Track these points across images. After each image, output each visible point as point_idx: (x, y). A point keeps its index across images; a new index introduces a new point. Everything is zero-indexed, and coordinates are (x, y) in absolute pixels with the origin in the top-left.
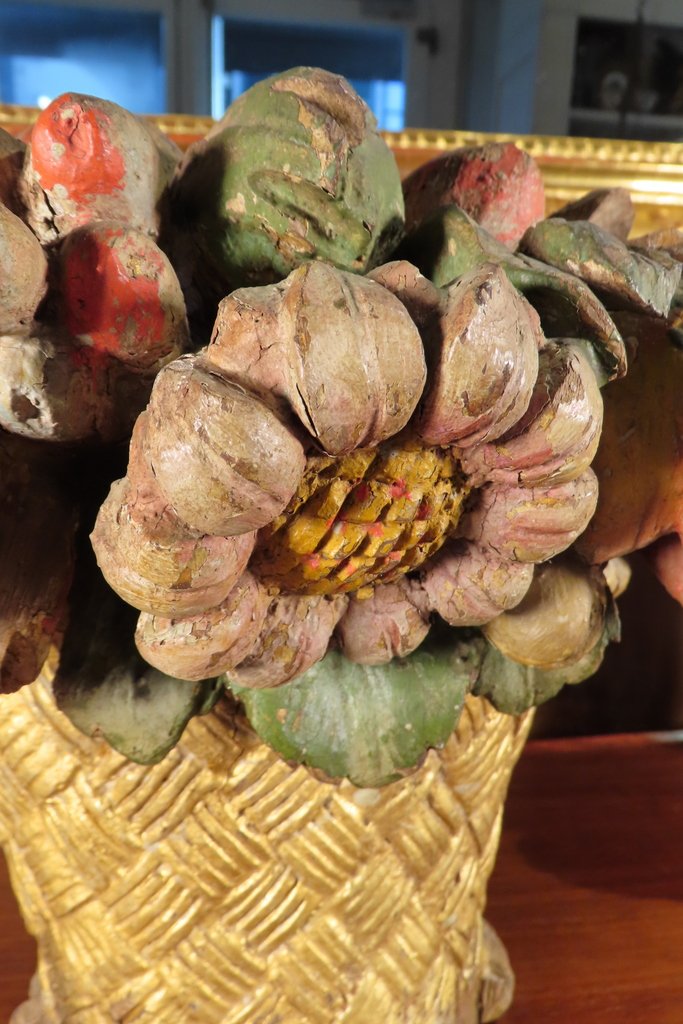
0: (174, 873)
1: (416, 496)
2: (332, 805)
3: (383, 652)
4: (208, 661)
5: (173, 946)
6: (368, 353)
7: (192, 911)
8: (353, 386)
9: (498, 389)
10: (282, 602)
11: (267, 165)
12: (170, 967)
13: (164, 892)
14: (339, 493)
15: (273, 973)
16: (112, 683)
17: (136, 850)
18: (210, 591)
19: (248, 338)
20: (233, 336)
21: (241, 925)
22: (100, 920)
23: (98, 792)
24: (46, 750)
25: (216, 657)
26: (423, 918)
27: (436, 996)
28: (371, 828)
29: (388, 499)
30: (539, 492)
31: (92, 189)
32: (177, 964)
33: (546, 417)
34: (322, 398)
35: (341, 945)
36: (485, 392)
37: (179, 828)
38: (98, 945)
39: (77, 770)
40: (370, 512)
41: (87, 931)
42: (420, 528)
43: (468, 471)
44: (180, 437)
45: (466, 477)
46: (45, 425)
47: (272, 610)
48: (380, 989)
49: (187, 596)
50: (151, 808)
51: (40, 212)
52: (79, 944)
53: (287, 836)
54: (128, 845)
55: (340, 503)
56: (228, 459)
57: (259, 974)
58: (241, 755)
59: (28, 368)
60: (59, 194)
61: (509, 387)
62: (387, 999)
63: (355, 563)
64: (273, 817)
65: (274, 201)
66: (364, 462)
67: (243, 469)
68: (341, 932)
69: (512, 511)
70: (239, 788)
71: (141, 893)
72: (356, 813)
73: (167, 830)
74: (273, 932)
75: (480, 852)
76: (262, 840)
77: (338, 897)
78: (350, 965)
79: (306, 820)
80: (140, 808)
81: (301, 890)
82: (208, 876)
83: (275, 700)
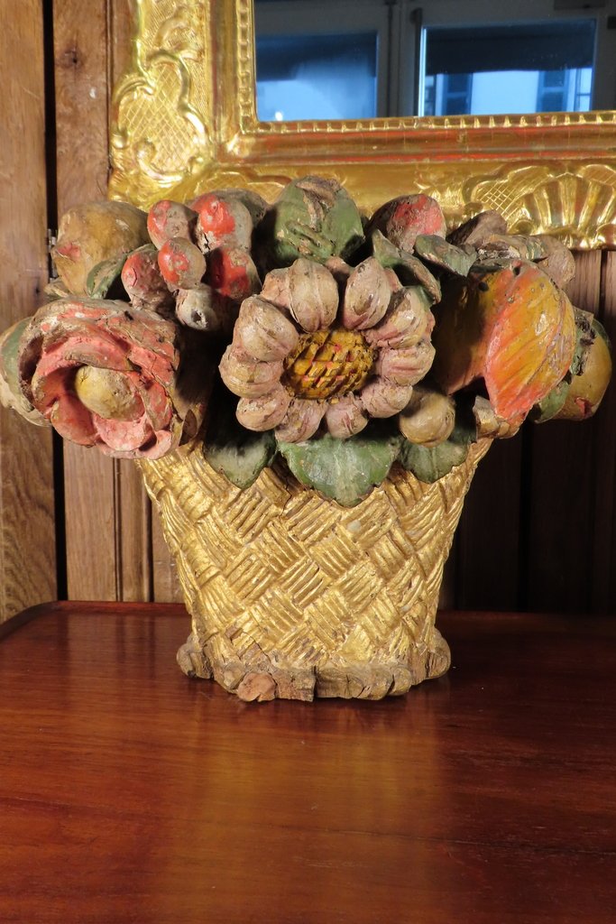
0: (258, 559)
1: (346, 351)
2: (336, 529)
3: (344, 428)
4: (263, 418)
5: (257, 598)
6: (316, 292)
7: (267, 579)
8: (310, 304)
9: (368, 304)
10: (297, 401)
11: (291, 218)
12: (256, 609)
13: (252, 569)
14: (313, 349)
15: (306, 617)
16: (228, 448)
17: (240, 546)
18: (262, 386)
19: (275, 287)
20: (270, 287)
21: (290, 590)
22: (221, 585)
23: (223, 515)
24: (198, 496)
25: (266, 417)
26: (388, 601)
27: (395, 647)
28: (358, 545)
29: (333, 351)
30: (401, 351)
31: (222, 232)
32: (258, 607)
33: (394, 317)
34: (299, 308)
35: (341, 606)
36: (362, 306)
37: (260, 535)
38: (221, 599)
39: (211, 506)
40: (325, 357)
41: (216, 591)
42: (349, 366)
43: (369, 342)
44: (249, 322)
45: (369, 345)
46: (203, 323)
47: (292, 404)
48: (364, 634)
49: (253, 387)
50: (247, 524)
51: (203, 241)
52: (212, 599)
53: (313, 543)
54: (235, 543)
55: (314, 353)
56: (265, 330)
57: (300, 617)
58: (291, 498)
59: (198, 302)
60: (210, 235)
61: (372, 304)
62: (367, 641)
63: (322, 380)
64: (305, 532)
65: (295, 233)
66: (323, 336)
67: (270, 333)
68: (342, 600)
69: (391, 360)
70: (289, 515)
71: (242, 568)
72: (349, 535)
73: (255, 536)
74: (307, 596)
75: (425, 576)
76: (301, 544)
77: (340, 580)
78: (346, 618)
79: (323, 535)
80: (242, 524)
81: (321, 574)
82: (274, 561)
83: (300, 456)
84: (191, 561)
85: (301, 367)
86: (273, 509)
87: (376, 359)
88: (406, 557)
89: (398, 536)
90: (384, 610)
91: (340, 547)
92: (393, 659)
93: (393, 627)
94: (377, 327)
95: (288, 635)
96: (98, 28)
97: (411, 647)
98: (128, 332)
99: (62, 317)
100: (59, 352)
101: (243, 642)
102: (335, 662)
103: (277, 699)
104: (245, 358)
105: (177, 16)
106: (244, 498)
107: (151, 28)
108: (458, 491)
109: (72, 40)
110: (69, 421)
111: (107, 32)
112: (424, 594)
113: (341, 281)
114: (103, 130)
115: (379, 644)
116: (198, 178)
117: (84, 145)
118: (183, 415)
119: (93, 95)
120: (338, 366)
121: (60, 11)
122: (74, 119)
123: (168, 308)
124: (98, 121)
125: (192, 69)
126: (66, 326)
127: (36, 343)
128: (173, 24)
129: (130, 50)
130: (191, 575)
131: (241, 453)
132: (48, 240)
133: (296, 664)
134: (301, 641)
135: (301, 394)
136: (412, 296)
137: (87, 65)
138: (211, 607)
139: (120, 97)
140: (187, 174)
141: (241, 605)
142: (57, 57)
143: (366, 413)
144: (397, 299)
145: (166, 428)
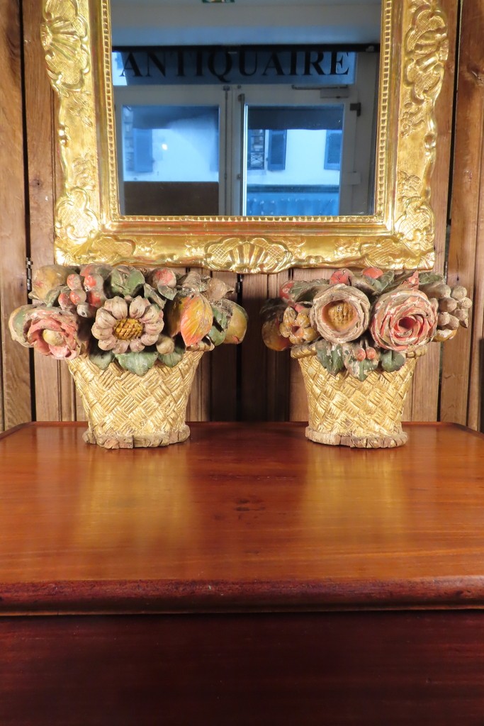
0: (111, 396)
1: (132, 325)
2: (139, 385)
4: (106, 346)
5: (111, 411)
6: (121, 307)
7: (115, 404)
8: (118, 311)
9: (137, 311)
10: (118, 340)
11: (115, 281)
12: (111, 415)
13: (109, 400)
14: (122, 324)
15: (130, 417)
16: (98, 356)
17: (105, 392)
18: (106, 336)
19: (108, 305)
20: (106, 305)
21: (123, 407)
22: (98, 407)
23: (98, 380)
24: (89, 373)
25: (109, 346)
26: (161, 411)
27: (164, 428)
28: (148, 391)
29: (128, 325)
30: (151, 325)
31: (92, 285)
33: (147, 314)
34: (115, 312)
35: (143, 413)
36: (135, 311)
37: (112, 387)
38: (98, 412)
39: (94, 377)
40: (126, 327)
41: (96, 409)
42: (134, 329)
43: (140, 322)
44: (100, 316)
46: (86, 316)
47: (116, 341)
48: (152, 424)
49: (102, 337)
50: (107, 384)
51: (86, 288)
52: (95, 412)
53: (131, 390)
54: (103, 390)
55: (122, 326)
56: (104, 320)
57: (127, 417)
58: (122, 374)
59: (84, 309)
60: (88, 286)
61: (139, 311)
62: (153, 426)
63: (126, 334)
64: (128, 386)
65: (117, 284)
66: (125, 321)
67: (106, 320)
68: (143, 411)
69: (148, 327)
70: (122, 380)
71: (105, 400)
72: (145, 387)
73: (110, 388)
74: (130, 409)
75: (176, 403)
76: (127, 390)
77: (142, 403)
78: (145, 418)
79: (135, 387)
80: (105, 383)
81: (134, 401)
82: (117, 396)
83: (123, 358)
84: (87, 398)
85: (118, 330)
86: (116, 378)
87: (144, 327)
88: (167, 395)
89: (164, 387)
90: (160, 415)
91: (141, 391)
92: (163, 433)
93: (163, 421)
94: (142, 317)
95: (123, 424)
96: (48, 170)
97: (171, 429)
98: (61, 319)
99: (38, 314)
100: (37, 324)
101: (107, 427)
102: (140, 434)
103: (120, 448)
104: (99, 328)
105: (83, 173)
106: (105, 374)
107: (72, 177)
108: (188, 371)
109: (36, 175)
110: (41, 347)
111: (53, 172)
112: (176, 409)
113: (129, 303)
114: (51, 215)
115: (158, 428)
116: (94, 240)
117: (42, 221)
118: (80, 345)
119: (46, 199)
120: (130, 330)
121: (31, 162)
122: (38, 209)
123: (74, 310)
124: (49, 211)
125: (90, 193)
126: (40, 317)
127: (29, 322)
128: (81, 176)
129: (63, 187)
130: (87, 404)
131: (102, 358)
132: (26, 262)
133: (126, 435)
134: (128, 426)
135: (120, 338)
136: (153, 308)
137: (44, 186)
138: (95, 415)
139: (59, 207)
140: (89, 238)
141: (106, 414)
142: (30, 182)
143: (142, 344)
144: (147, 309)
145: (74, 350)
